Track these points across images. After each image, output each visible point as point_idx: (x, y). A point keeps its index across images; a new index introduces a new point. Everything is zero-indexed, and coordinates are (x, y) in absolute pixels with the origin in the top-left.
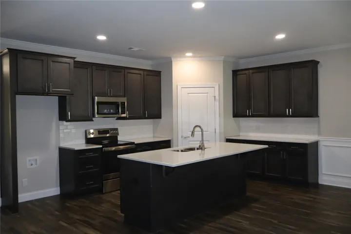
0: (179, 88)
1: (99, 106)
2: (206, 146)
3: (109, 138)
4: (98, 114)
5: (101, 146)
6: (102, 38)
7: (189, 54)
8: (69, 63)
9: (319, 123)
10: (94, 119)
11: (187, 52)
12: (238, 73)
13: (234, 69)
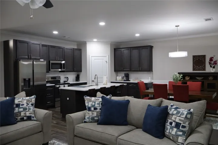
0: (90, 57)
1: (52, 65)
2: (99, 84)
3: (56, 81)
4: (51, 69)
5: (54, 85)
6: (55, 32)
7: (95, 40)
8: (39, 45)
9: (153, 74)
10: (50, 72)
11: (94, 39)
12: (116, 50)
13: (115, 48)
